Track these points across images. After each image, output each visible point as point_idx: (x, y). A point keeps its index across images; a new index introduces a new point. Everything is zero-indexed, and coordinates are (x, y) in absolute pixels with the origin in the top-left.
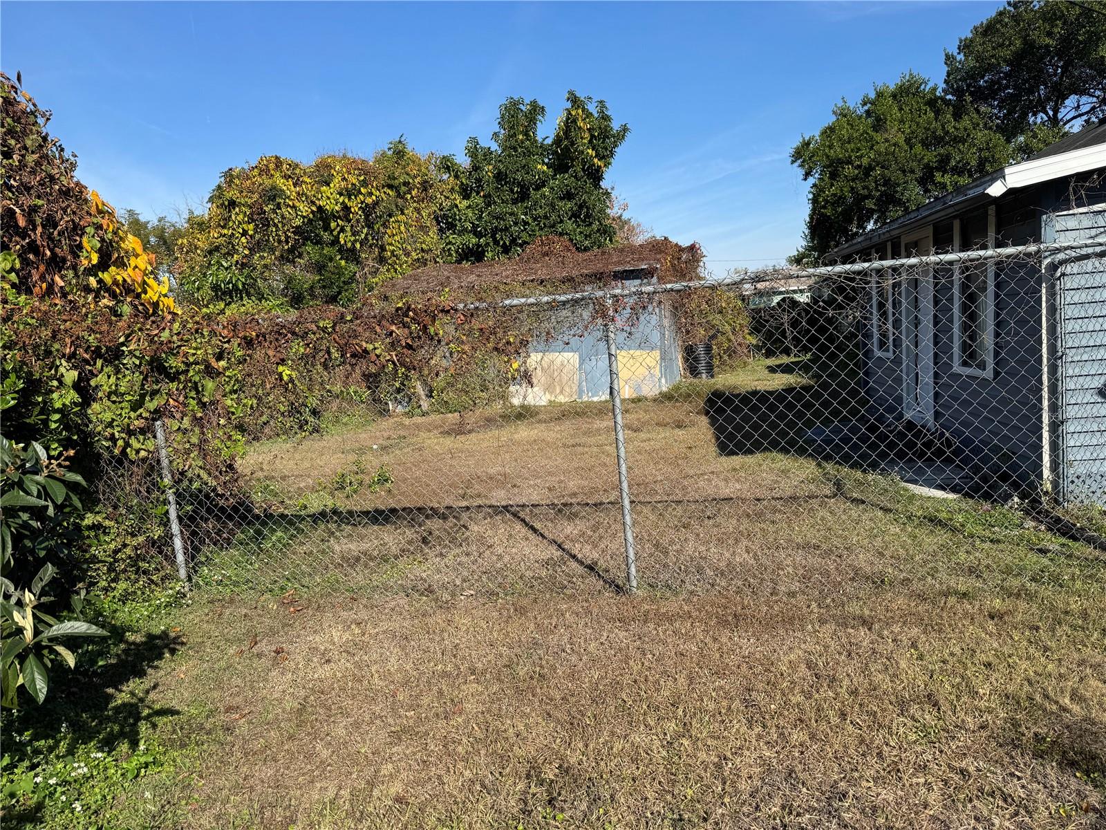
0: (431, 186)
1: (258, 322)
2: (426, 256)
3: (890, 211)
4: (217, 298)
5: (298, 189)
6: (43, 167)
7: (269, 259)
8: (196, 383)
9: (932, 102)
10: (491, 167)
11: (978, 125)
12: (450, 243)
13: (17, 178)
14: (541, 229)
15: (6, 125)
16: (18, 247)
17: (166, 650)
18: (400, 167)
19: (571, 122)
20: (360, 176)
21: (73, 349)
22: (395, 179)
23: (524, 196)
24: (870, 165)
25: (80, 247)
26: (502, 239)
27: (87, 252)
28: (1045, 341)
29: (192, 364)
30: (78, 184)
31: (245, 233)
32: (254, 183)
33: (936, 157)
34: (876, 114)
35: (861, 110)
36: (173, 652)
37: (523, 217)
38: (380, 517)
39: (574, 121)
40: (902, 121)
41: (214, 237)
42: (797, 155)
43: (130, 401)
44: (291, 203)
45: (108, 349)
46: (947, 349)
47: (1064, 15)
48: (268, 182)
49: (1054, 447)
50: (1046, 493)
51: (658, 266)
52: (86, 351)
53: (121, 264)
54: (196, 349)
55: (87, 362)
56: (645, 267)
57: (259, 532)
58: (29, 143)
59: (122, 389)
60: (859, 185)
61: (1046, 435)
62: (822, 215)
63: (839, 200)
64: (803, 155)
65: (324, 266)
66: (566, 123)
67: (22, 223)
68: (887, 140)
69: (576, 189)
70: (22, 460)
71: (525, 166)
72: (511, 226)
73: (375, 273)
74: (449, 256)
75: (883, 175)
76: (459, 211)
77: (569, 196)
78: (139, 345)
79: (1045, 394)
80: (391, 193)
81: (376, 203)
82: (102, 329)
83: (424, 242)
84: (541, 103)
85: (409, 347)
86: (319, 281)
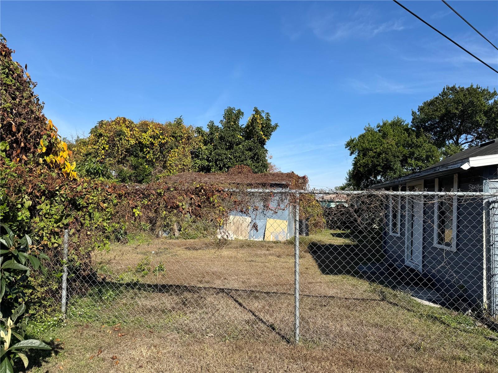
0: (191, 139)
1: (126, 187)
2: (185, 168)
3: (388, 172)
4: (88, 176)
5: (131, 133)
6: (29, 106)
7: (113, 161)
8: (90, 213)
9: (407, 130)
10: (218, 134)
11: (426, 141)
12: (196, 163)
13: (16, 109)
14: (237, 162)
15: (16, 85)
16: (10, 140)
17: (53, 352)
18: (179, 129)
19: (254, 120)
20: (161, 131)
21: (32, 190)
22: (176, 133)
23: (231, 147)
24: (380, 152)
25: (38, 144)
26: (219, 164)
27: (41, 146)
28: (484, 237)
29: (91, 203)
30: (43, 116)
31: (104, 149)
32: (112, 128)
33: (408, 152)
34: (383, 131)
35: (376, 130)
36: (57, 353)
37: (230, 156)
38: (163, 288)
39: (256, 120)
40: (394, 136)
41: (89, 149)
42: (348, 145)
43: (55, 218)
44: (127, 139)
45: (49, 191)
46: (431, 235)
47: (463, 102)
48: (118, 128)
49: (489, 287)
50: (485, 309)
51: (290, 183)
52: (38, 191)
53: (56, 154)
54: (93, 196)
55: (37, 197)
56: (285, 183)
57: (100, 291)
58: (25, 95)
59: (53, 212)
60: (375, 160)
61: (485, 281)
62: (359, 171)
63: (366, 165)
64: (351, 145)
65: (138, 167)
66: (252, 120)
67: (14, 129)
68: (388, 143)
69: (254, 147)
70: (19, 244)
71: (233, 135)
72: (224, 159)
73: (160, 172)
74: (195, 169)
75: (385, 157)
76: (202, 150)
77: (250, 150)
78: (65, 192)
79: (485, 261)
80: (173, 139)
81: (167, 143)
82: (49, 182)
83: (185, 162)
84: (242, 111)
85: (199, 206)
86: (134, 173)
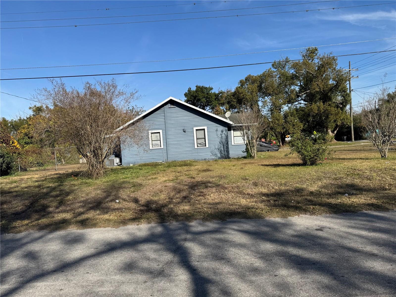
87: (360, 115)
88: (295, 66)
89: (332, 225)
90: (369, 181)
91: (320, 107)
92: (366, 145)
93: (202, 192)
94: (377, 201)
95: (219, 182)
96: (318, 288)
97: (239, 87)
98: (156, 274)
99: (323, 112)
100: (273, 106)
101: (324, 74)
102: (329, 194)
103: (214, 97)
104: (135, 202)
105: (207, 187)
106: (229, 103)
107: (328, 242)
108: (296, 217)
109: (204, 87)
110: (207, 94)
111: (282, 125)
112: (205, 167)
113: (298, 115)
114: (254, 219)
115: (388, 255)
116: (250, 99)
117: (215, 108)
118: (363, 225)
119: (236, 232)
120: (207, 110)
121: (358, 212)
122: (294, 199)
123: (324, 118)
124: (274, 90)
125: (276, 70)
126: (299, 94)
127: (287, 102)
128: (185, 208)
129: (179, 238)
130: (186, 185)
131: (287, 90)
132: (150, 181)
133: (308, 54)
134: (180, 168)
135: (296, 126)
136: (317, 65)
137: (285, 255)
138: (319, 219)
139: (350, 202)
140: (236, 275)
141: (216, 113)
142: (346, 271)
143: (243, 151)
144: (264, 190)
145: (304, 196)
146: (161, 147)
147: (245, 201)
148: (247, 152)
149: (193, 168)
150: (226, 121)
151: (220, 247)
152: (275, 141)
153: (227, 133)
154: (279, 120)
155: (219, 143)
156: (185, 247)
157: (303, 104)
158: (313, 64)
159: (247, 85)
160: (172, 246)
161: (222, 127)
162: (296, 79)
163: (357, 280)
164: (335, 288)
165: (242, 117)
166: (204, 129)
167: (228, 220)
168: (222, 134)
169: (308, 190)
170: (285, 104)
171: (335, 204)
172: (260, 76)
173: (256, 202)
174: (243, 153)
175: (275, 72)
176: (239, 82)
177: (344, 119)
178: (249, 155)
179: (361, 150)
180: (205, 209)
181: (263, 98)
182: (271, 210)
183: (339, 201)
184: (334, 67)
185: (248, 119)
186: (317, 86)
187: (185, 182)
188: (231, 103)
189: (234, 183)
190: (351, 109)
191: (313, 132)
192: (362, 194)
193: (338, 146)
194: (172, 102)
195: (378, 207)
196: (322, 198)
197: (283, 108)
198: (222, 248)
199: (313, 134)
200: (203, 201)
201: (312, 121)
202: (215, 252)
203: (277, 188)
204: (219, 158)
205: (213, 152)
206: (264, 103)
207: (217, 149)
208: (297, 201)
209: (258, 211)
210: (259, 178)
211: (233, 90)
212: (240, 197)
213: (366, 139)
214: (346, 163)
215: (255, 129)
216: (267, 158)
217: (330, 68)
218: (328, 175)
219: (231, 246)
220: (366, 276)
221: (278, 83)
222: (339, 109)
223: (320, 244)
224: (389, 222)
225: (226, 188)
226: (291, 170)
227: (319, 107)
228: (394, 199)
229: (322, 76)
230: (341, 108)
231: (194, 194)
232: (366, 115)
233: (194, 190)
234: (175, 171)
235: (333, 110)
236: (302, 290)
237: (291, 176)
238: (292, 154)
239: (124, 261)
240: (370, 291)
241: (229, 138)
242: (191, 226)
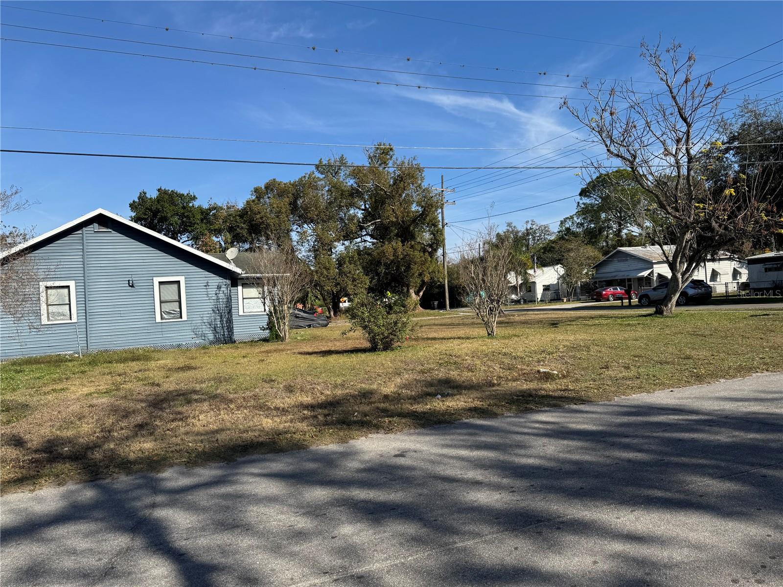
87: (458, 266)
88: (356, 172)
89: (418, 446)
90: (471, 373)
91: (397, 249)
92: (466, 315)
93: (180, 413)
94: (481, 403)
95: (216, 390)
96: (401, 544)
97: (253, 201)
98: (97, 576)
99: (401, 259)
100: (318, 242)
101: (403, 192)
102: (413, 397)
103: (199, 216)
104: (16, 446)
105: (189, 402)
106: (231, 229)
107: (413, 473)
108: (362, 440)
109: (176, 193)
110: (184, 208)
111: (334, 279)
112: (182, 361)
113: (361, 261)
114: (290, 452)
115: (496, 480)
116: (274, 225)
117: (200, 239)
118: (463, 440)
119: (257, 479)
120: (181, 241)
121: (455, 422)
122: (358, 409)
123: (403, 269)
124: (320, 212)
125: (324, 176)
126: (363, 224)
127: (342, 238)
128: (146, 446)
129: (138, 504)
130: (142, 401)
131: (342, 214)
132: (50, 397)
133: (377, 155)
134: (122, 365)
135: (357, 281)
136: (392, 175)
137: (347, 503)
138: (398, 439)
139: (444, 408)
140: (265, 548)
141: (204, 248)
142: (440, 512)
143: (263, 327)
144: (306, 399)
145: (374, 403)
146: (71, 320)
147: (270, 421)
148: (270, 329)
149: (152, 364)
150: (227, 267)
151: (228, 508)
152: (320, 309)
153: (230, 291)
154: (328, 269)
155: (211, 312)
156: (154, 519)
157: (370, 242)
158: (386, 173)
159: (269, 198)
160: (124, 522)
161: (218, 278)
162: (357, 196)
163: (454, 521)
164: (425, 539)
165: (261, 261)
166: (178, 282)
167: (238, 459)
168: (218, 292)
169: (380, 393)
170: (338, 240)
171: (422, 412)
172: (294, 185)
173: (291, 421)
174: (262, 331)
175: (321, 180)
176: (252, 191)
177: (434, 272)
178: (273, 334)
179: (459, 325)
180: (190, 444)
181: (300, 227)
182: (319, 432)
183: (428, 407)
184: (419, 182)
185: (273, 264)
186: (391, 213)
187: (139, 393)
188: (236, 230)
189: (247, 389)
190: (445, 255)
191: (386, 293)
192: (461, 394)
193: (426, 318)
194: (101, 220)
195: (483, 412)
196: (402, 405)
197: (335, 248)
198: (233, 509)
199: (385, 297)
200: (182, 430)
201: (384, 274)
202: (219, 517)
203: (329, 393)
204: (211, 343)
205: (198, 330)
206: (302, 235)
207: (206, 324)
208: (363, 413)
209: (297, 436)
210: (295, 377)
211: (241, 205)
212: (260, 415)
213: (466, 306)
214: (437, 346)
215: (287, 285)
216: (309, 340)
217: (413, 184)
218: (411, 366)
219: (250, 503)
220: (466, 515)
221: (327, 202)
222: (427, 254)
223: (401, 478)
224: (497, 434)
225: (231, 401)
226: (352, 360)
227: (395, 250)
228: (504, 398)
229: (401, 195)
230: (429, 252)
231: (161, 418)
232: (466, 268)
233: (162, 409)
234: (111, 373)
235: (417, 255)
236: (377, 550)
237: (352, 370)
238: (353, 331)
239: (12, 566)
240: (472, 533)
241: (232, 301)
242: (163, 480)
